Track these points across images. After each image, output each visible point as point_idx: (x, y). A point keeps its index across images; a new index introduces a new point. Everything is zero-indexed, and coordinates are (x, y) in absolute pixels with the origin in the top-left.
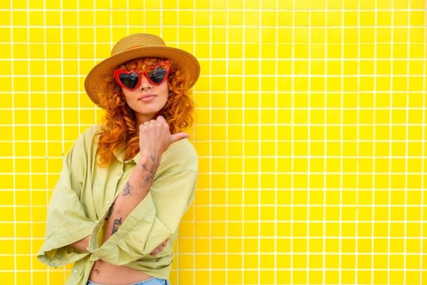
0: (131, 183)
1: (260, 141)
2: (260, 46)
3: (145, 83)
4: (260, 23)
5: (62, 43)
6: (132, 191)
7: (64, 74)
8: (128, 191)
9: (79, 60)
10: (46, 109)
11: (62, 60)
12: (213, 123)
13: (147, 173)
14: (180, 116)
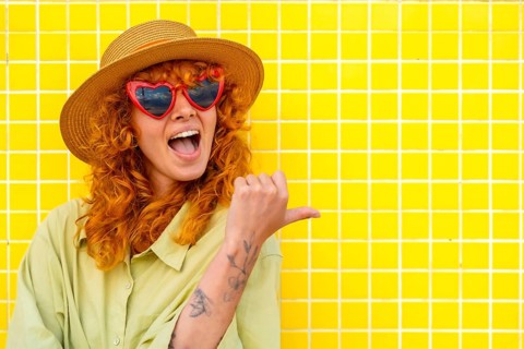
1: (400, 212)
3: (183, 106)
5: (38, 32)
8: (201, 307)
9: (69, 62)
13: (235, 273)
14: (234, 166)
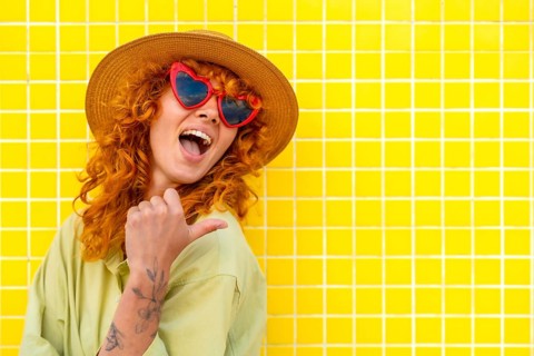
0: (118, 327)
2: (413, 58)
4: (413, 17)
6: (122, 341)
7: (62, 108)
10: (29, 171)
11: (58, 82)
12: (327, 196)
13: (144, 304)
